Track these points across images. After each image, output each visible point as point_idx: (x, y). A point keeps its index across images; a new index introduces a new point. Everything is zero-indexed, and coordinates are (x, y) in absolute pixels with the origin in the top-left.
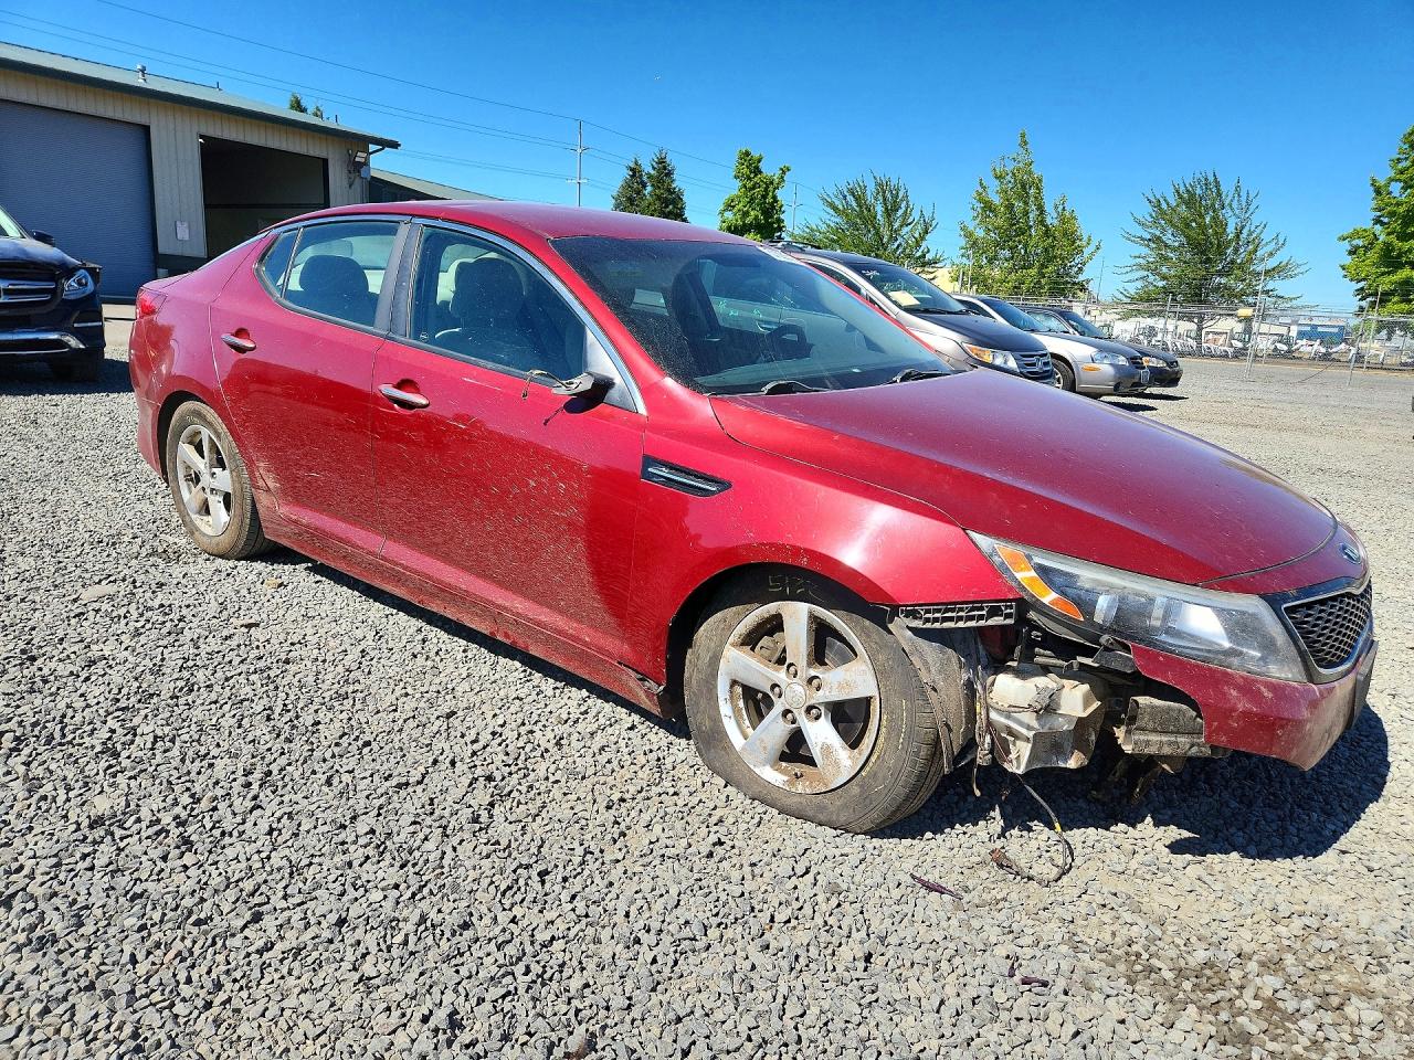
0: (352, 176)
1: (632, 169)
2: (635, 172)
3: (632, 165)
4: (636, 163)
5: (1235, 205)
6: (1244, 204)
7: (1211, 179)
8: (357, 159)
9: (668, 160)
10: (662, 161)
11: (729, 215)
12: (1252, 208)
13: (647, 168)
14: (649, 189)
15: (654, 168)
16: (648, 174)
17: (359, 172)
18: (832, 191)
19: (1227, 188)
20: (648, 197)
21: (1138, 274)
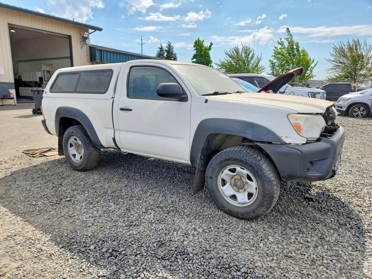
0: (82, 43)
1: (160, 48)
2: (161, 49)
3: (160, 47)
4: (161, 46)
5: (365, 48)
6: (368, 48)
8: (84, 36)
9: (171, 45)
10: (169, 45)
11: (195, 60)
13: (165, 46)
15: (167, 48)
16: (165, 50)
17: (85, 41)
18: (228, 50)
20: (166, 56)
21: (332, 71)
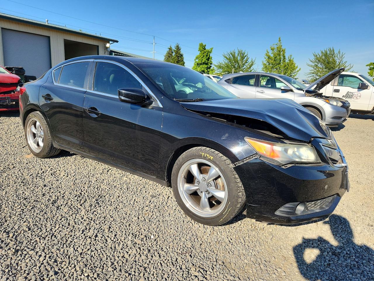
1: (170, 49)
4: (171, 47)
5: (338, 56)
6: (341, 56)
7: (332, 49)
9: (179, 46)
11: (197, 60)
12: (343, 57)
13: (174, 48)
14: (174, 54)
15: (175, 48)
16: (174, 51)
18: (226, 53)
19: (336, 52)
20: (174, 56)
21: (311, 75)
